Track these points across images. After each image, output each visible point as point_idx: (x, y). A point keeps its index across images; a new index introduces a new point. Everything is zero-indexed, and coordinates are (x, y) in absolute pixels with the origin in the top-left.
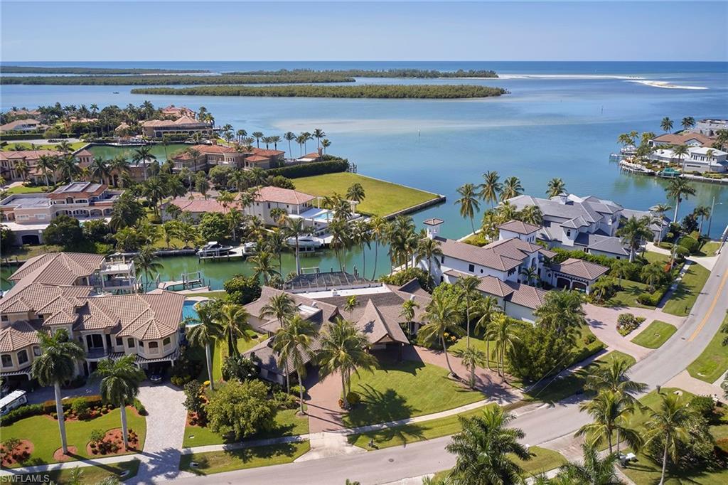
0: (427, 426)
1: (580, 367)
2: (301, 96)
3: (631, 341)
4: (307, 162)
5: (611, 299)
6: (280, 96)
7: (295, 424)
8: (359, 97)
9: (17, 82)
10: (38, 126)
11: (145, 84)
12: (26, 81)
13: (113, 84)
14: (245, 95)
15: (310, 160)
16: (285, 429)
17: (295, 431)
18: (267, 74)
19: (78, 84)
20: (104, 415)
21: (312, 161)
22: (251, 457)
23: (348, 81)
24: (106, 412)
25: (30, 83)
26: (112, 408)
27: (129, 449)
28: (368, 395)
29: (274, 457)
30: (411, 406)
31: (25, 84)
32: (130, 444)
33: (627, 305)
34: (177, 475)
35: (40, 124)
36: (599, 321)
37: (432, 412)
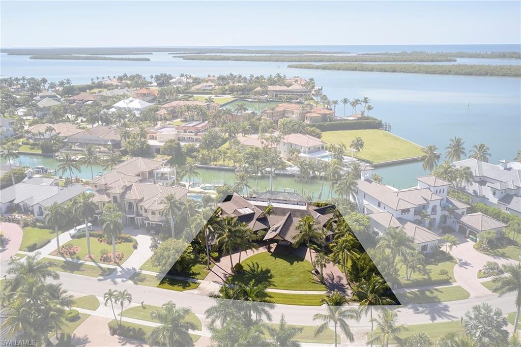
0: (272, 296)
1: (416, 290)
2: (401, 72)
3: (481, 283)
4: (350, 120)
5: (498, 250)
6: (385, 71)
7: (201, 273)
8: (447, 74)
9: (227, 59)
10: (213, 87)
11: (300, 61)
12: (233, 59)
13: (281, 61)
14: (360, 70)
15: (353, 118)
16: (194, 274)
17: (198, 277)
18: (391, 54)
19: (261, 61)
20: (119, 244)
21: (354, 120)
22: (165, 283)
23: (450, 61)
24: (120, 243)
25: (235, 60)
26: (124, 242)
27: (115, 262)
28: (253, 268)
29: (176, 287)
30: (273, 282)
31: (232, 60)
32: (117, 261)
33: (509, 257)
34: (126, 281)
35: (215, 86)
36: (469, 262)
37: (283, 288)
